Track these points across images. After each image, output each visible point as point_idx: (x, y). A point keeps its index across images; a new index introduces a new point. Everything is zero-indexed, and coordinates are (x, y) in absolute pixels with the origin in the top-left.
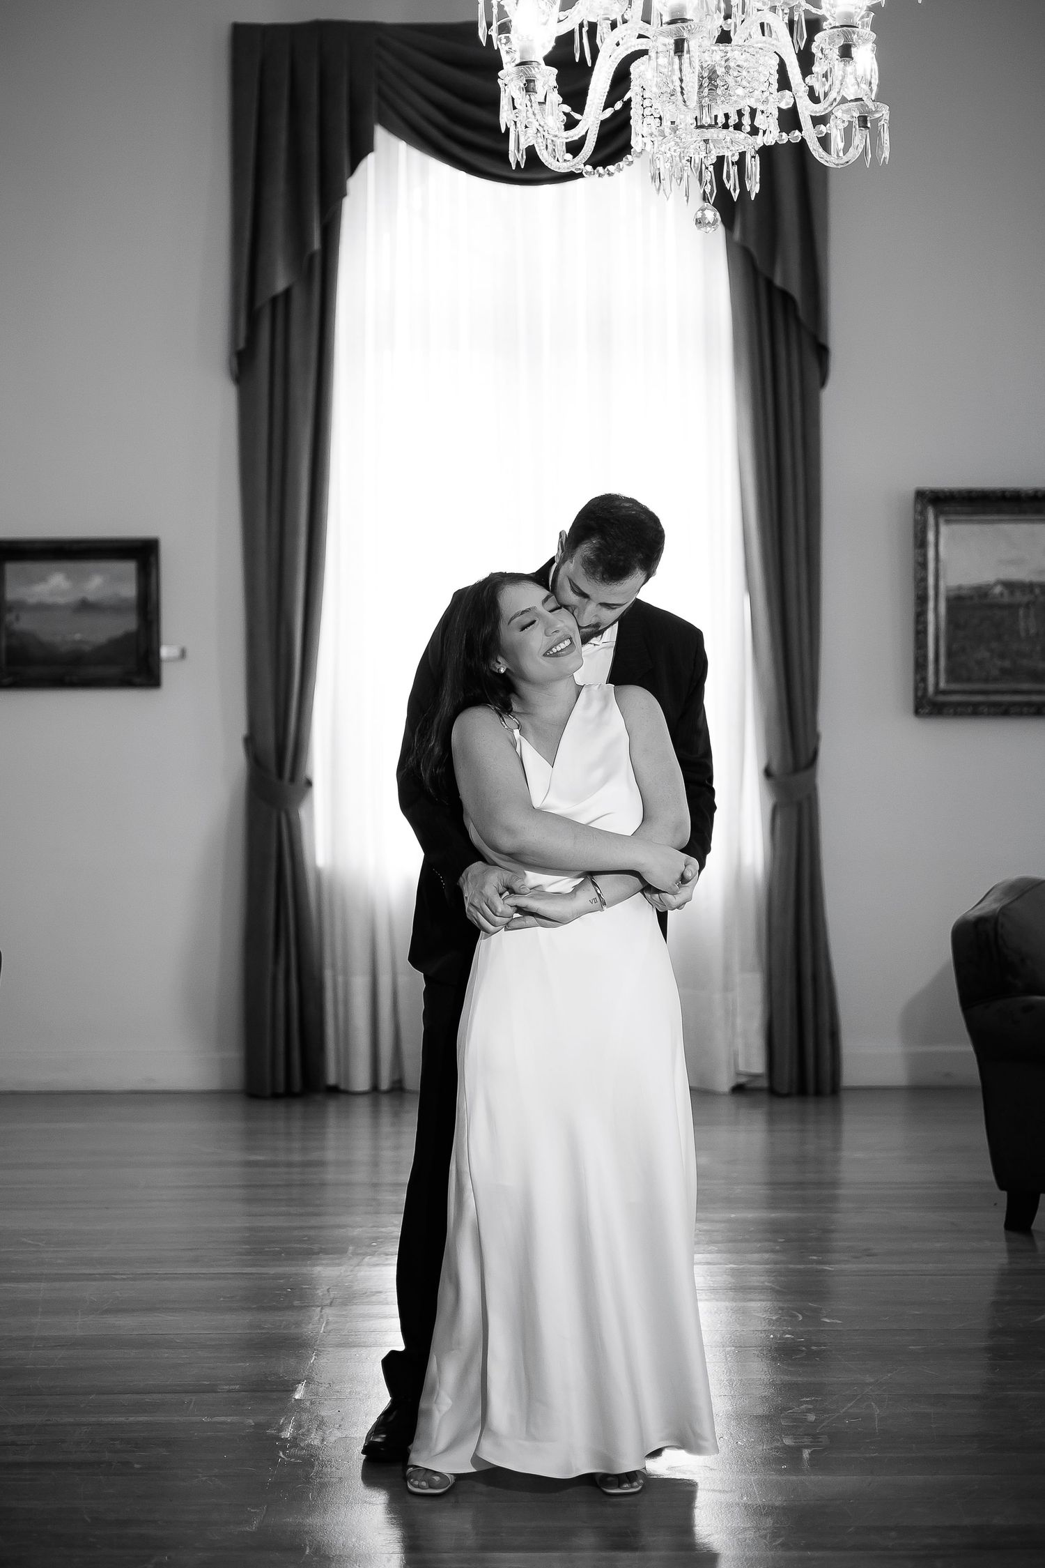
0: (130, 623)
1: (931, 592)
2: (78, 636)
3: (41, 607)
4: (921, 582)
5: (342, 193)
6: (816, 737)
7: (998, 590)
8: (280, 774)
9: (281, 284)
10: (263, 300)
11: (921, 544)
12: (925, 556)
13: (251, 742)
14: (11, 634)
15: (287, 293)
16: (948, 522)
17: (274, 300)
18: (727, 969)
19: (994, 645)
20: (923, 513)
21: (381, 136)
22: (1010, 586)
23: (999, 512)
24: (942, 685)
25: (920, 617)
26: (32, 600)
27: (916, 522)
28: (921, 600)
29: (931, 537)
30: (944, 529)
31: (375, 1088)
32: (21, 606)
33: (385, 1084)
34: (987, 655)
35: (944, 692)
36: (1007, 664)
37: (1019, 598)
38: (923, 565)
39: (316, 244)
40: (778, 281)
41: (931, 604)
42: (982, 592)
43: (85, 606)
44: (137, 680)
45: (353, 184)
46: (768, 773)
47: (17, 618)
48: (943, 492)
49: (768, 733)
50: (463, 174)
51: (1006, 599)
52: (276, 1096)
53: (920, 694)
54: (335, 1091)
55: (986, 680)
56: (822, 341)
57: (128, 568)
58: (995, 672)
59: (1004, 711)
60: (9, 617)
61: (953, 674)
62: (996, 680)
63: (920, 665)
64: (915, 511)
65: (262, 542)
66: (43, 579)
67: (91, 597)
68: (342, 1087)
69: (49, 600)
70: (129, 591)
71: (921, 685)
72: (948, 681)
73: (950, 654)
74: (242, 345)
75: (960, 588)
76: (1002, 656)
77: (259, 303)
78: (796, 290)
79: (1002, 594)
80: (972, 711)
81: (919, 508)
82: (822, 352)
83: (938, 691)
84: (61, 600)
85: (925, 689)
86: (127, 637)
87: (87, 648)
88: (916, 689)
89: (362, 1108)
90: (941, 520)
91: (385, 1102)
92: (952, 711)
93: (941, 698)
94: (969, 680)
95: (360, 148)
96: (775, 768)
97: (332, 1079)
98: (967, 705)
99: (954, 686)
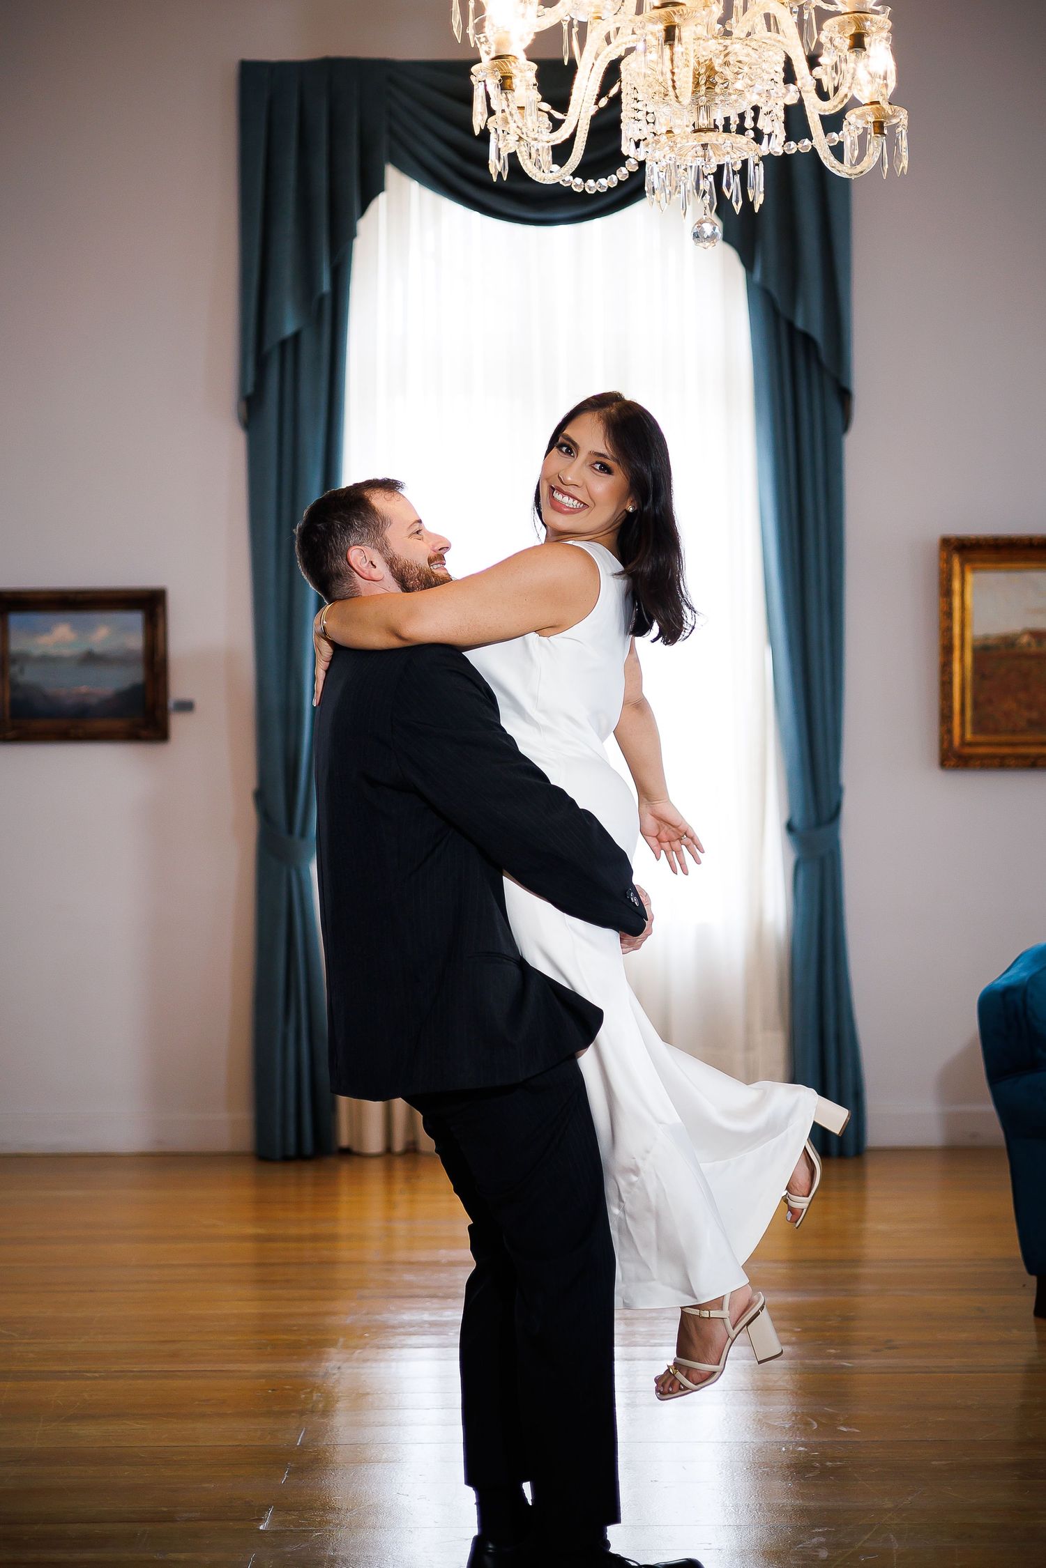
0: (134, 675)
1: (957, 642)
2: (84, 689)
3: (45, 659)
4: (946, 632)
5: (352, 234)
6: (839, 790)
7: (1025, 639)
8: (290, 830)
9: (289, 327)
10: (271, 343)
11: (946, 592)
12: (950, 605)
13: (261, 797)
14: (15, 687)
15: (296, 336)
16: (974, 570)
17: (283, 344)
18: (748, 1028)
19: (1022, 696)
20: (948, 561)
21: (392, 174)
22: (1037, 635)
23: (1027, 559)
24: (969, 736)
25: (946, 667)
26: (36, 652)
27: (941, 572)
28: (947, 650)
29: (956, 585)
30: (970, 577)
31: (389, 1150)
32: (24, 658)
33: (399, 1146)
34: (1013, 705)
35: (970, 744)
36: (1034, 715)
38: (948, 614)
39: (326, 286)
40: (800, 323)
41: (957, 654)
42: (1009, 642)
43: (90, 658)
44: (145, 734)
45: (363, 225)
46: (790, 827)
47: (22, 671)
48: (969, 539)
49: (790, 784)
51: (1034, 649)
52: (286, 1159)
53: (946, 744)
54: (347, 1152)
55: (1014, 732)
56: (845, 385)
57: (136, 619)
58: (1022, 724)
59: (1032, 763)
60: (14, 670)
61: (979, 726)
62: (1023, 731)
63: (946, 717)
64: (940, 559)
65: (271, 592)
66: (47, 630)
67: (98, 649)
68: (355, 1149)
69: (53, 651)
70: (135, 641)
71: (947, 737)
72: (974, 732)
73: (976, 706)
74: (250, 389)
75: (986, 638)
76: (1030, 707)
77: (267, 347)
78: (817, 332)
79: (1029, 644)
80: (1000, 763)
81: (945, 556)
82: (844, 396)
83: (964, 743)
84: (66, 652)
85: (951, 741)
86: (134, 689)
87: (93, 701)
88: (942, 741)
89: (375, 1171)
90: (967, 568)
91: (399, 1165)
92: (977, 763)
93: (968, 751)
94: (996, 731)
95: (371, 188)
96: (797, 822)
97: (344, 1140)
98: (993, 757)
99: (981, 738)
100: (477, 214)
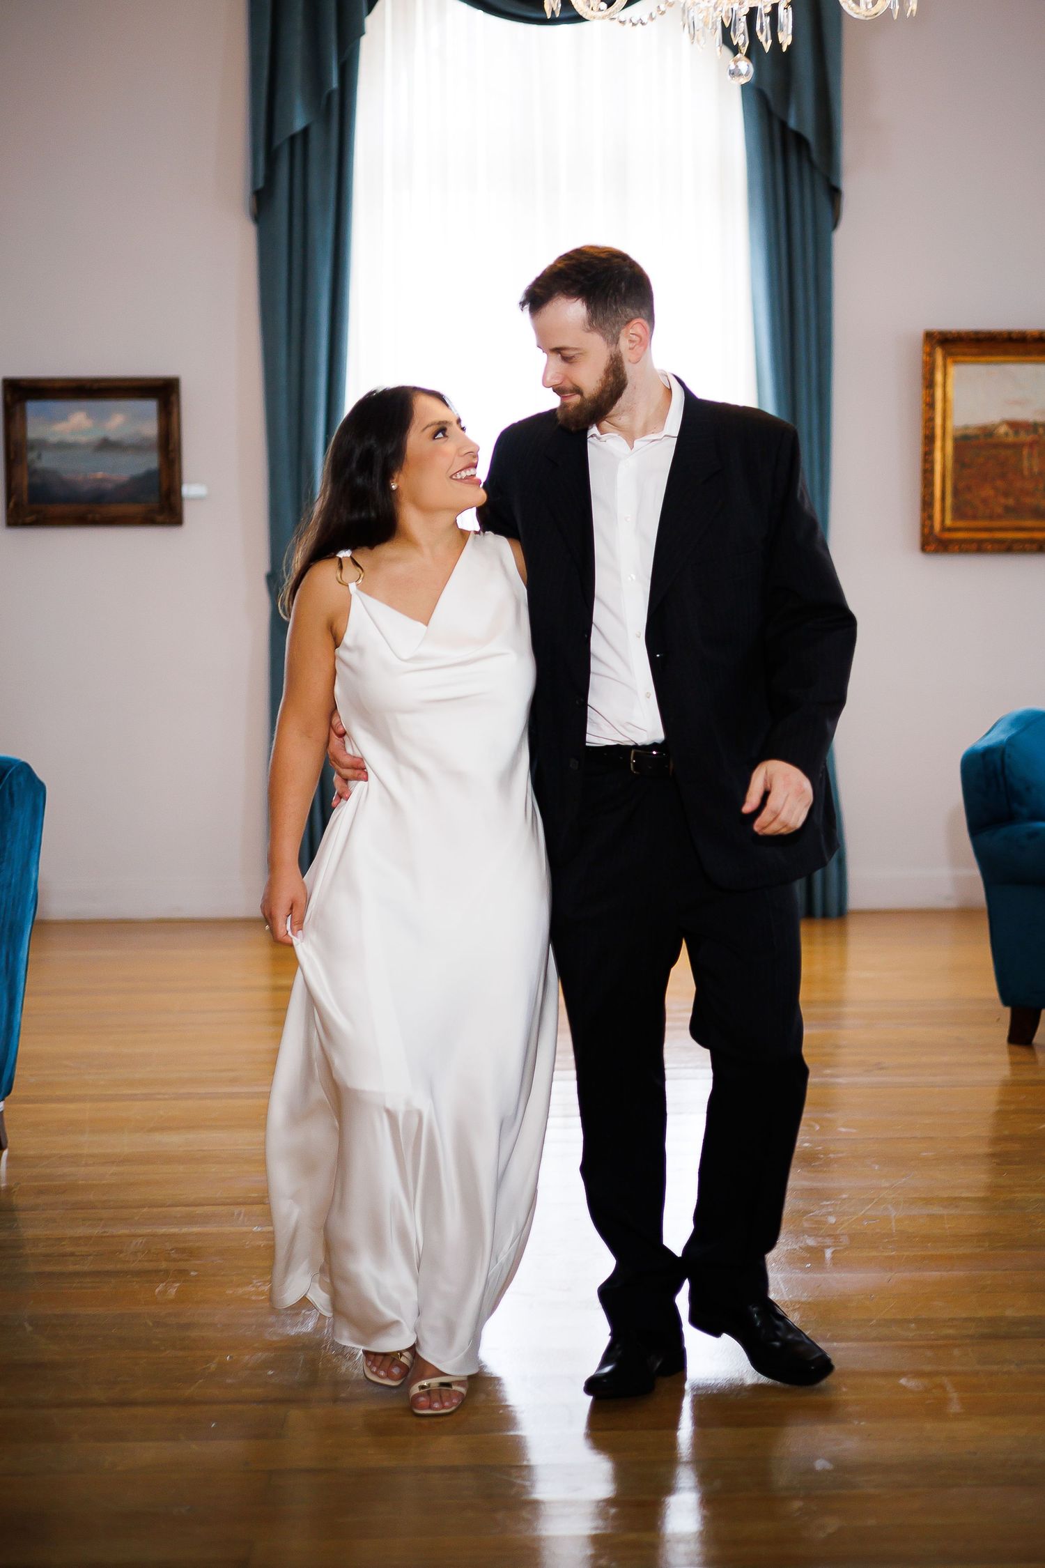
0: (151, 462)
1: (938, 432)
2: (100, 475)
3: (62, 446)
4: (929, 422)
5: (361, 32)
7: (1003, 429)
9: (299, 124)
10: (280, 139)
11: (929, 384)
12: (932, 396)
13: (273, 579)
14: (33, 472)
15: (306, 131)
16: (955, 362)
17: (292, 139)
19: (999, 483)
20: (931, 354)
22: (1015, 426)
23: (1006, 353)
24: (948, 522)
25: (928, 457)
26: (53, 439)
27: (925, 364)
28: (929, 439)
29: (939, 377)
30: (952, 370)
32: (42, 445)
34: (991, 492)
35: (950, 530)
36: (1011, 501)
37: (1024, 437)
38: (930, 405)
39: (335, 84)
40: (792, 123)
41: (938, 444)
42: (987, 433)
43: (106, 445)
44: (160, 518)
45: (370, 22)
47: (39, 457)
48: (950, 333)
50: (480, 13)
51: (1011, 439)
53: (926, 530)
55: (991, 517)
56: (834, 183)
57: (150, 407)
58: (999, 510)
59: (1008, 548)
60: (32, 456)
61: (959, 512)
62: (1000, 517)
63: (927, 503)
64: (924, 352)
65: (282, 381)
66: (64, 418)
67: (113, 436)
69: (70, 438)
70: (150, 429)
71: (928, 523)
72: (954, 518)
73: (956, 493)
74: (261, 184)
75: (966, 427)
76: (1006, 494)
77: (277, 142)
78: (809, 133)
79: (1007, 434)
80: (978, 548)
81: (928, 349)
82: (834, 193)
83: (944, 528)
84: (83, 439)
85: (932, 527)
86: (149, 475)
87: (109, 486)
88: (923, 526)
90: (949, 361)
92: (957, 547)
93: (948, 535)
94: (974, 517)
98: (972, 541)
99: (960, 524)
100: (481, 12)
